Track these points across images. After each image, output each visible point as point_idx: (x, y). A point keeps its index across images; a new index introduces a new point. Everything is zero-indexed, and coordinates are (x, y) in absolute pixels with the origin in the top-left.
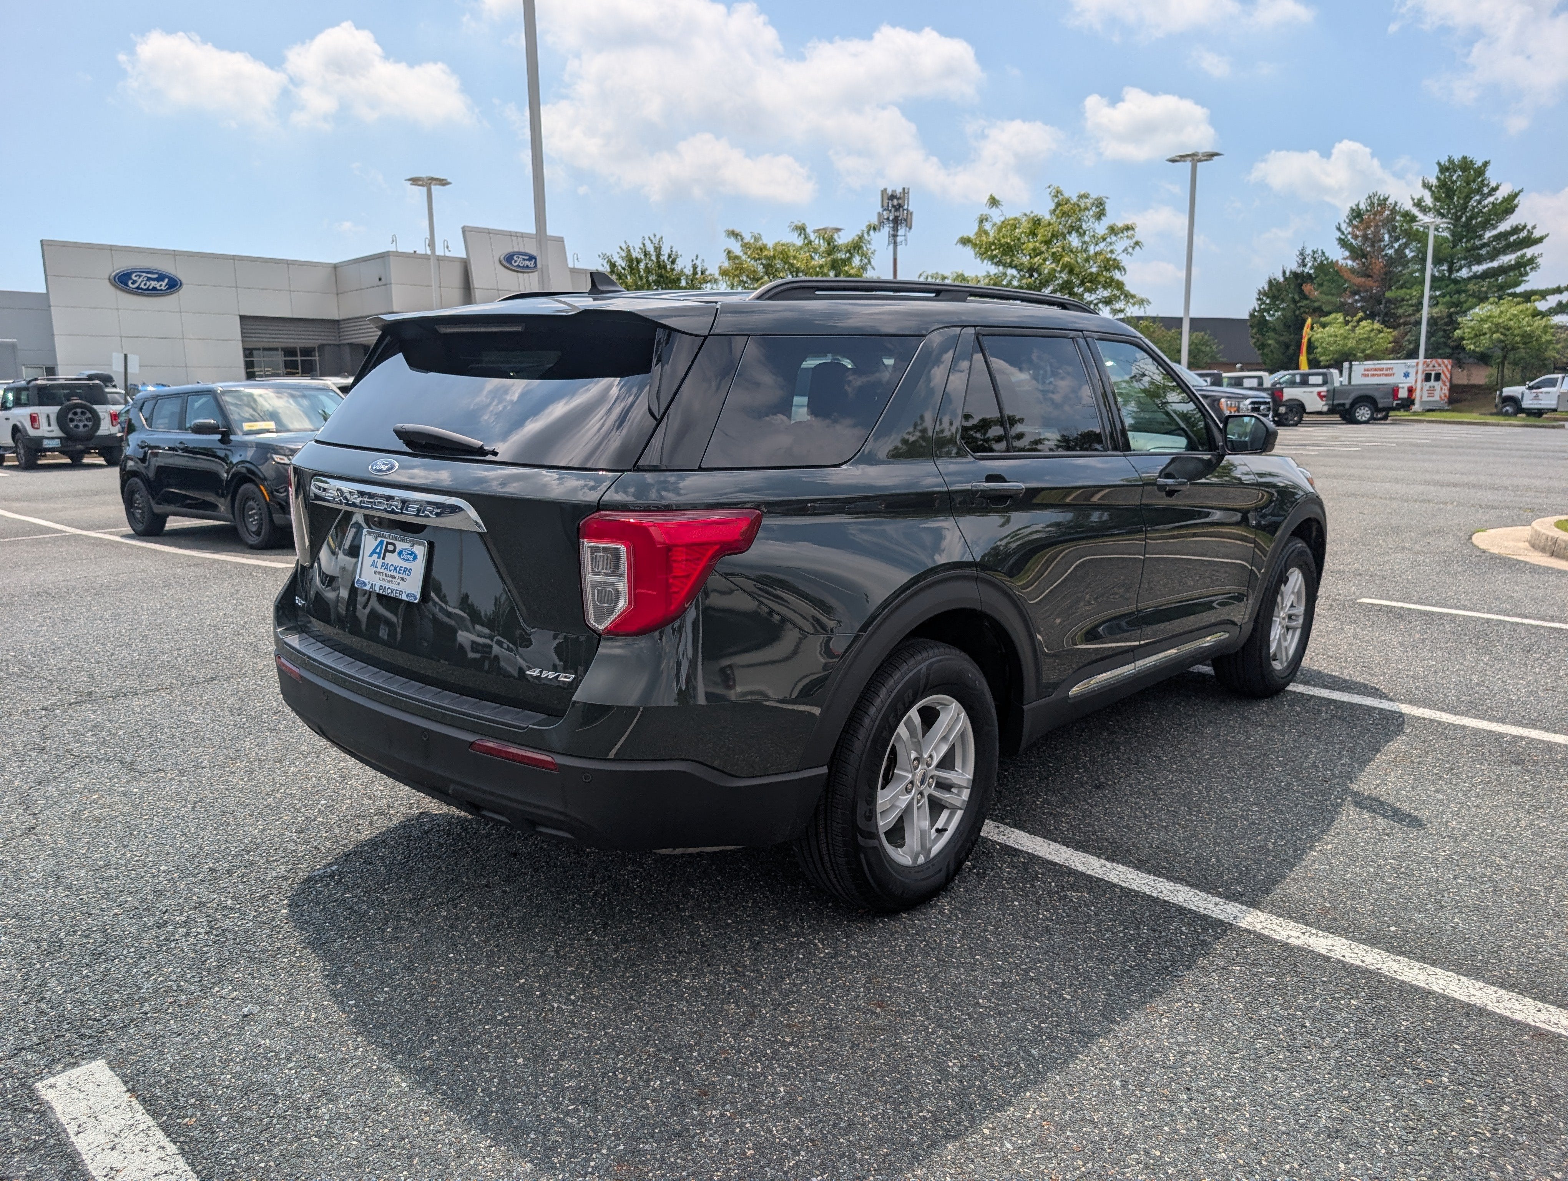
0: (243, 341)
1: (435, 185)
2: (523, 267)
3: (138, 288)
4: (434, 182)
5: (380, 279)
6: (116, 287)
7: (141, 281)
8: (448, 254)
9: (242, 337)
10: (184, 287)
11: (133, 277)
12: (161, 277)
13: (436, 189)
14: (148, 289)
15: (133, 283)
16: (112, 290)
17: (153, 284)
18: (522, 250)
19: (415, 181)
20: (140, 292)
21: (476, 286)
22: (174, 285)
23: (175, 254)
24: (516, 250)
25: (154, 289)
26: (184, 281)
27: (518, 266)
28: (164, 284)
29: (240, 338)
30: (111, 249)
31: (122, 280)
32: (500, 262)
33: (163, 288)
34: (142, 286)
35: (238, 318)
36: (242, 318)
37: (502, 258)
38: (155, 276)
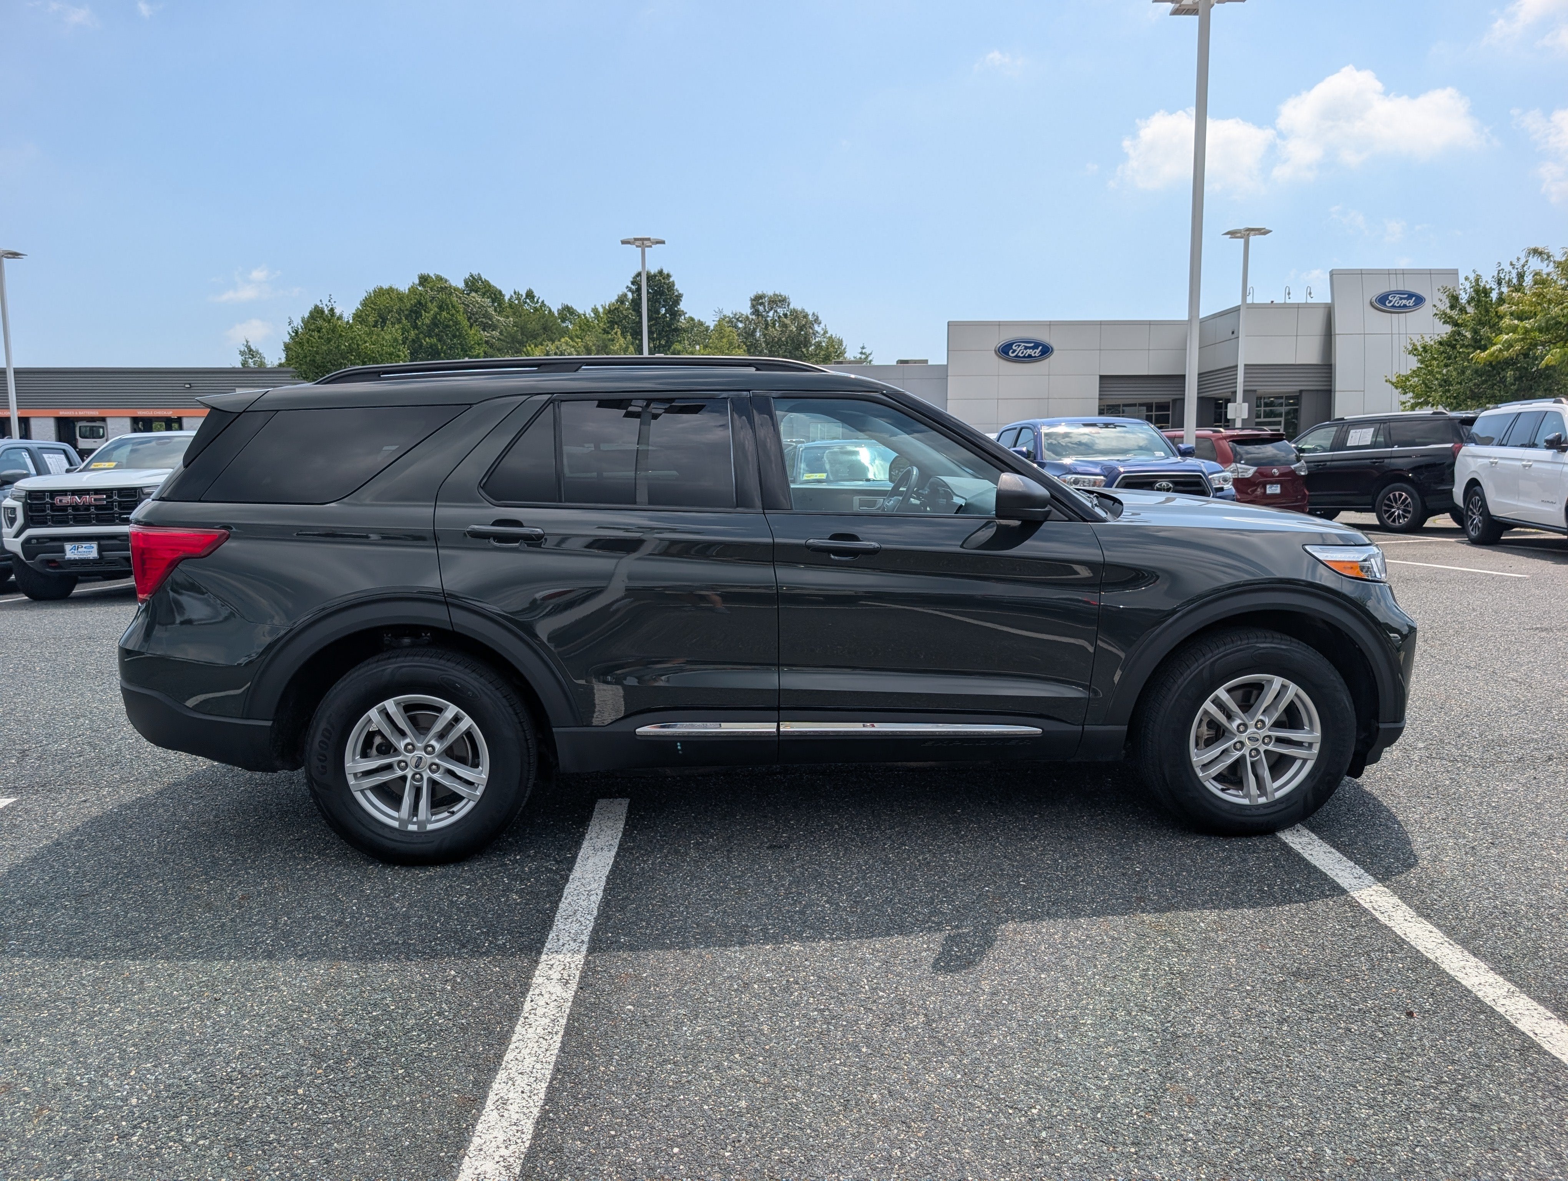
0: (1100, 399)
1: (1255, 235)
2: (1400, 307)
3: (1017, 356)
4: (1253, 233)
5: (1233, 333)
6: (1000, 357)
7: (1019, 350)
8: (1310, 301)
9: (1100, 395)
10: (1055, 352)
11: (1014, 348)
12: (1036, 345)
13: (1253, 239)
14: (1024, 357)
15: (1013, 353)
16: (996, 358)
17: (1029, 351)
18: (1401, 288)
19: (1233, 234)
20: (1018, 359)
21: (1337, 332)
22: (1046, 351)
23: (1050, 324)
24: (1394, 288)
25: (1030, 356)
26: (1055, 348)
27: (1393, 306)
28: (1038, 351)
29: (1097, 396)
30: (999, 324)
31: (1005, 351)
32: (1371, 304)
33: (1036, 355)
34: (1020, 354)
35: (1098, 377)
36: (1102, 377)
37: (1374, 299)
38: (1032, 345)
